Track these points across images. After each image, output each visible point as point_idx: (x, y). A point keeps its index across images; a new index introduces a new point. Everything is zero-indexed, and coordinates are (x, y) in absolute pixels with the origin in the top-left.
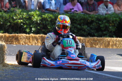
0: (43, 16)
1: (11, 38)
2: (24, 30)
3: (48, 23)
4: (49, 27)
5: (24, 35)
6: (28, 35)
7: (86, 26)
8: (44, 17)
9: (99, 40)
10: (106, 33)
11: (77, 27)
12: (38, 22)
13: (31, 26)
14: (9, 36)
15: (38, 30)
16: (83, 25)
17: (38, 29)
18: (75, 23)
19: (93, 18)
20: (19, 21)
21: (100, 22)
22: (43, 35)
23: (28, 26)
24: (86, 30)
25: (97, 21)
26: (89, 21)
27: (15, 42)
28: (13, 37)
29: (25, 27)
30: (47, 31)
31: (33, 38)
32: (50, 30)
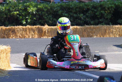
0: (39, 6)
1: (8, 31)
2: (20, 22)
3: (44, 14)
4: (46, 18)
5: (20, 27)
6: (24, 27)
7: (82, 15)
8: (40, 7)
9: (95, 28)
10: (102, 20)
11: (73, 16)
12: (34, 13)
13: (27, 17)
14: (6, 29)
16: (79, 14)
17: (35, 20)
18: (71, 12)
19: (88, 6)
20: (15, 13)
21: (95, 10)
22: (40, 26)
23: (24, 18)
24: (82, 18)
25: (93, 9)
26: (84, 9)
27: (12, 35)
28: (10, 30)
30: (44, 22)
31: (30, 30)
32: (46, 20)
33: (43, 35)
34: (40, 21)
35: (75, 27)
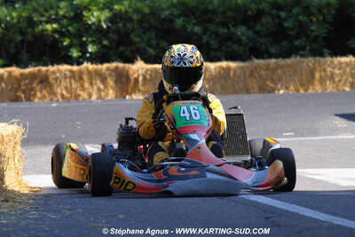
0: (116, 7)
1: (27, 81)
2: (63, 53)
3: (133, 29)
4: (137, 39)
5: (65, 67)
6: (75, 68)
7: (244, 28)
8: (120, 10)
9: (282, 67)
10: (303, 43)
11: (217, 34)
12: (102, 27)
13: (84, 39)
14: (22, 75)
15: (105, 50)
16: (235, 26)
17: (105, 46)
18: (210, 21)
19: (261, 3)
20: (49, 27)
21: (283, 14)
22: (121, 65)
23: (75, 41)
24: (243, 38)
25: (274, 12)
26: (249, 13)
27: (41, 92)
28: (33, 76)
29: (65, 43)
30: (132, 52)
31: (91, 76)
32: (138, 45)
33: (130, 89)
34: (122, 48)
35: (224, 64)
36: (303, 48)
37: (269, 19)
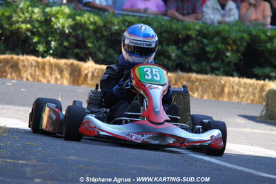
0: (78, 18)
1: (1, 65)
2: (32, 47)
3: (89, 36)
4: (90, 45)
5: (32, 58)
6: (40, 59)
7: (175, 47)
8: (81, 21)
9: (200, 81)
10: (218, 65)
12: (65, 31)
13: (50, 38)
15: (65, 50)
16: (168, 45)
17: (65, 47)
19: (190, 30)
20: (24, 26)
21: (205, 41)
22: (76, 62)
23: (42, 40)
24: (173, 55)
26: (180, 36)
27: (11, 74)
28: (6, 62)
29: (34, 40)
30: (86, 54)
31: (52, 67)
32: (91, 50)
33: (80, 82)
36: (218, 69)
37: (195, 43)
